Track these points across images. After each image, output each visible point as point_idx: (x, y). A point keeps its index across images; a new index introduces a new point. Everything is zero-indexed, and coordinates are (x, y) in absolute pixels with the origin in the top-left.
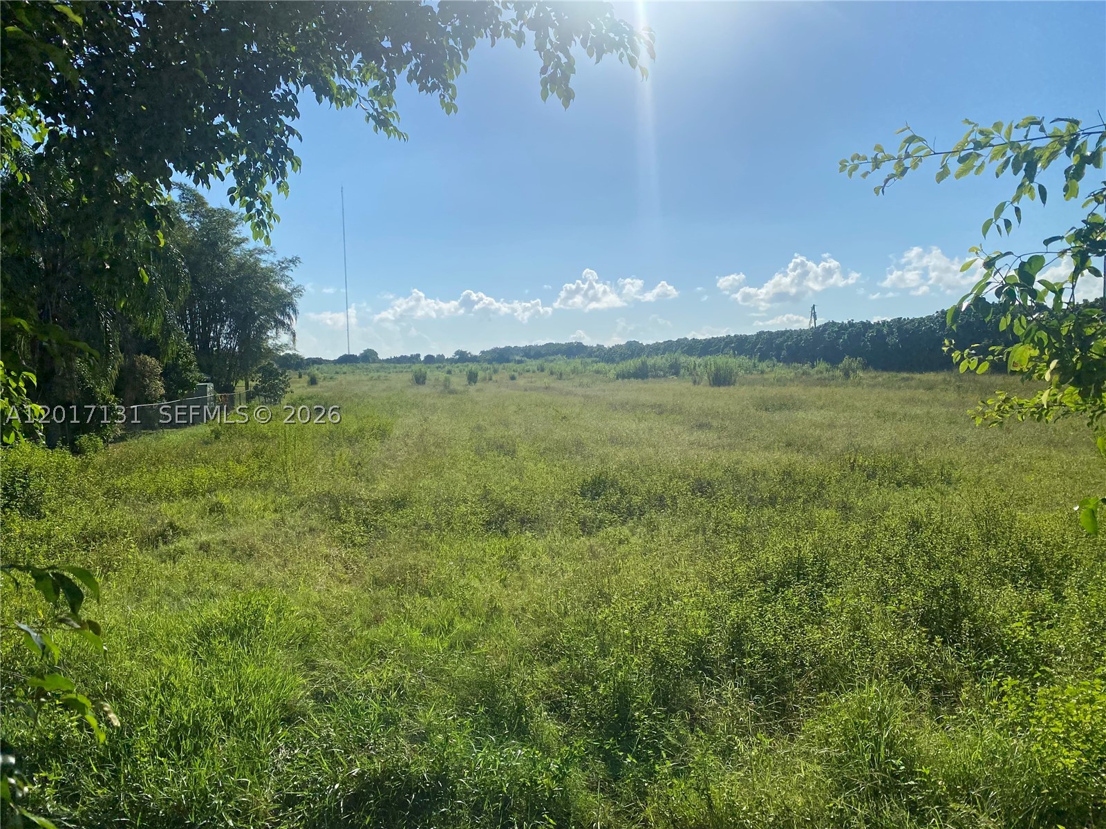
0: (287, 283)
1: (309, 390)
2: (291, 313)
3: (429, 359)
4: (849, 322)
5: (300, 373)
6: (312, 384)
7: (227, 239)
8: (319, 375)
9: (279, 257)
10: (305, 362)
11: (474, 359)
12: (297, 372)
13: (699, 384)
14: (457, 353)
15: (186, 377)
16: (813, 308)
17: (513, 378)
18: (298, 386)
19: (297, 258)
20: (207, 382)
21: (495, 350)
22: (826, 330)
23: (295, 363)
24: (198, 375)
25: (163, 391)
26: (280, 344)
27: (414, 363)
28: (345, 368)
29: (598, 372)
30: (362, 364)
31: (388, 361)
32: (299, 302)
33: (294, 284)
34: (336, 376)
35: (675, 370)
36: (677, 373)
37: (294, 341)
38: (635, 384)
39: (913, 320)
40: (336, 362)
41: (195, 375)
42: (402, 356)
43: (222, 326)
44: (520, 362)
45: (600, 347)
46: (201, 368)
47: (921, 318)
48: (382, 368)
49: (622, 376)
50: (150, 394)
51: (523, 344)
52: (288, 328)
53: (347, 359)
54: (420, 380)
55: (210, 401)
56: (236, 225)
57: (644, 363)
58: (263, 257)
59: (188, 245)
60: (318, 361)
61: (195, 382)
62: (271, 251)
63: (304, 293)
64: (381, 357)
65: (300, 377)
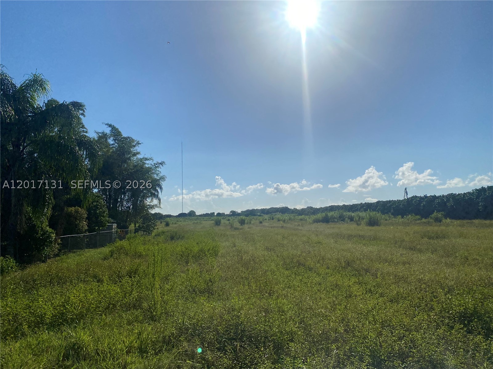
0: (157, 175)
1: (165, 228)
2: (159, 190)
3: (219, 214)
4: (424, 196)
5: (161, 221)
6: (167, 226)
7: (130, 152)
8: (170, 222)
9: (155, 162)
10: (163, 217)
11: (239, 214)
12: (160, 221)
13: (360, 225)
14: (231, 212)
15: (101, 220)
16: (406, 189)
17: (261, 222)
18: (160, 227)
19: (163, 162)
20: (113, 223)
21: (248, 211)
22: (413, 200)
23: (159, 216)
24: (107, 219)
25: (86, 228)
26: (153, 204)
27: (212, 216)
28: (181, 219)
29: (301, 220)
30: (188, 217)
31: (200, 216)
32: (163, 184)
33: (161, 175)
34: (177, 222)
35: (342, 219)
36: (343, 220)
37: (160, 203)
38: (324, 225)
39: (459, 194)
40: (176, 216)
41: (106, 218)
42: (206, 213)
43: (125, 196)
44: (260, 216)
45: (295, 209)
46: (110, 216)
47: (464, 193)
48: (197, 219)
49: (317, 221)
50: (79, 229)
51: (260, 208)
52: (157, 197)
53: (182, 215)
54: (218, 223)
55: (114, 233)
56: (134, 146)
57: (327, 215)
58: (147, 162)
59: (110, 155)
60: (169, 216)
61: (106, 222)
62: (151, 159)
63: (166, 179)
64: (197, 214)
65: (161, 223)
